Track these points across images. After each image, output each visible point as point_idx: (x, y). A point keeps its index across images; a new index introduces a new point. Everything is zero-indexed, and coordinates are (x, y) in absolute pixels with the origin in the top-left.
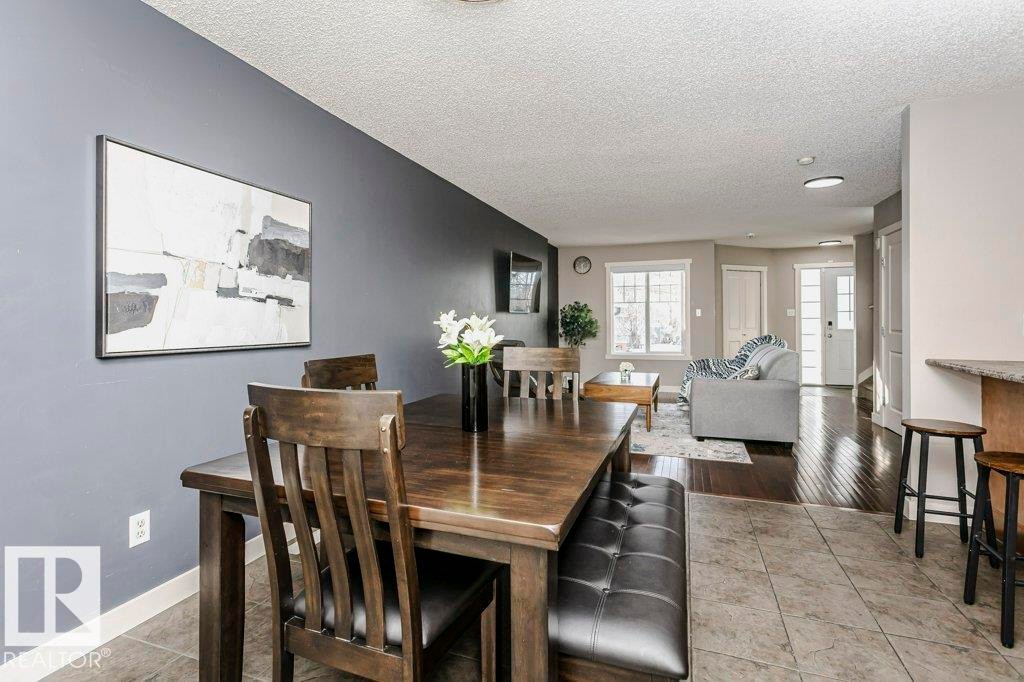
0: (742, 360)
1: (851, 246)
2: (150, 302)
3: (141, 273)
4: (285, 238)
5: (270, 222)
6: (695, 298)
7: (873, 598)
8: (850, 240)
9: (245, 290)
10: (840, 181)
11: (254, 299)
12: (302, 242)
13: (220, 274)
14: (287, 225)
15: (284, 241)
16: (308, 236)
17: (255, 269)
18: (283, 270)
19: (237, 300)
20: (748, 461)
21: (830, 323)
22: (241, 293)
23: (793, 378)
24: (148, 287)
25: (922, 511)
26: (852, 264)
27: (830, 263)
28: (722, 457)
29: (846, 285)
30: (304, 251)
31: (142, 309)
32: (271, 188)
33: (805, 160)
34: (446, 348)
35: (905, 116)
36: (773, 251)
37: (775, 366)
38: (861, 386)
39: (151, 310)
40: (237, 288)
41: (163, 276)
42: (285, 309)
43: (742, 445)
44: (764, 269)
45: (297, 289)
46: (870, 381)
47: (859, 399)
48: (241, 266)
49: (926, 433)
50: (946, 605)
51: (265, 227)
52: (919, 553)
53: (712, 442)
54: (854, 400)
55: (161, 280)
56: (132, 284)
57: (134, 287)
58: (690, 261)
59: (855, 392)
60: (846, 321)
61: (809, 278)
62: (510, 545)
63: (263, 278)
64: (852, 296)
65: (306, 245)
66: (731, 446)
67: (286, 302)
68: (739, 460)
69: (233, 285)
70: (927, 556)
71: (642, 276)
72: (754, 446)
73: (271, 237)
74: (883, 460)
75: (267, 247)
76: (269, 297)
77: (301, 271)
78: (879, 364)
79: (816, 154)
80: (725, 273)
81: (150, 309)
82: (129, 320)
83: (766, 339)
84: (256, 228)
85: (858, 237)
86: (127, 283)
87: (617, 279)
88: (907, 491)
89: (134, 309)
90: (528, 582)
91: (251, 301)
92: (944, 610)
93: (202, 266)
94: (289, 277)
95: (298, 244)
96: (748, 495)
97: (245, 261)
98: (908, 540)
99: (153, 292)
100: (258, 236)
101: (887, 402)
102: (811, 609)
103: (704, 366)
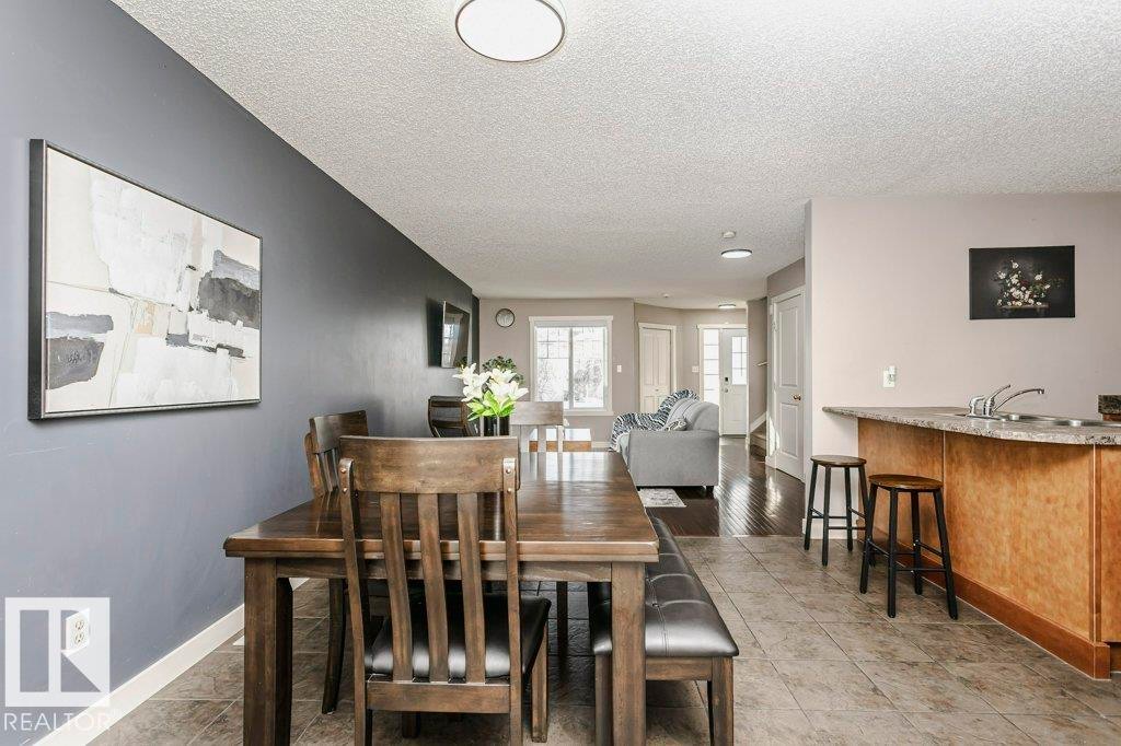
0: (664, 413)
1: (744, 310)
2: (95, 349)
3: (85, 313)
4: (236, 277)
5: (220, 258)
6: (616, 355)
7: (803, 599)
8: (743, 305)
9: (197, 337)
10: (748, 254)
11: (205, 348)
12: (252, 283)
13: (169, 317)
14: (237, 262)
15: (235, 281)
16: (258, 276)
17: (206, 313)
18: (234, 314)
19: (186, 349)
20: (682, 505)
21: (727, 379)
22: (191, 341)
23: (712, 428)
24: (92, 331)
25: (826, 529)
26: (745, 326)
27: (727, 325)
28: (660, 504)
29: (740, 345)
30: (255, 293)
31: (86, 359)
32: (222, 218)
33: (728, 234)
34: (471, 401)
35: (808, 208)
36: (682, 311)
37: (700, 418)
38: (753, 435)
39: (96, 360)
40: (187, 336)
41: (109, 318)
42: (235, 360)
43: (672, 491)
44: (674, 328)
45: (246, 337)
46: (763, 429)
47: (751, 446)
48: (191, 309)
49: (829, 466)
50: (849, 595)
51: (216, 264)
52: (825, 562)
53: (647, 491)
54: (747, 447)
55: (106, 323)
56: (76, 327)
57: (76, 331)
58: (611, 318)
59: (747, 441)
60: (740, 377)
61: (710, 336)
62: (611, 564)
63: (214, 323)
64: (745, 356)
65: (256, 287)
66: (664, 493)
67: (236, 352)
68: (675, 505)
69: (182, 332)
70: (830, 565)
71: (565, 333)
72: (683, 491)
73: (222, 276)
74: (775, 498)
75: (217, 288)
76: (220, 346)
77: (251, 317)
78: (771, 415)
79: (737, 230)
80: (641, 329)
81: (94, 359)
82: (72, 372)
83: (684, 393)
84: (206, 265)
85: (749, 302)
86: (70, 327)
87: (541, 333)
88: (814, 514)
89: (77, 358)
90: (627, 594)
91: (202, 351)
92: (848, 599)
93: (151, 307)
94: (240, 323)
95: (248, 285)
96: (692, 534)
97: (195, 303)
98: (815, 554)
99: (98, 338)
100: (208, 274)
101: (778, 446)
102: (765, 613)
103: (630, 420)
